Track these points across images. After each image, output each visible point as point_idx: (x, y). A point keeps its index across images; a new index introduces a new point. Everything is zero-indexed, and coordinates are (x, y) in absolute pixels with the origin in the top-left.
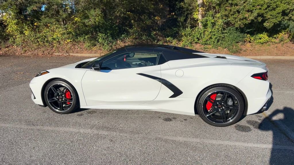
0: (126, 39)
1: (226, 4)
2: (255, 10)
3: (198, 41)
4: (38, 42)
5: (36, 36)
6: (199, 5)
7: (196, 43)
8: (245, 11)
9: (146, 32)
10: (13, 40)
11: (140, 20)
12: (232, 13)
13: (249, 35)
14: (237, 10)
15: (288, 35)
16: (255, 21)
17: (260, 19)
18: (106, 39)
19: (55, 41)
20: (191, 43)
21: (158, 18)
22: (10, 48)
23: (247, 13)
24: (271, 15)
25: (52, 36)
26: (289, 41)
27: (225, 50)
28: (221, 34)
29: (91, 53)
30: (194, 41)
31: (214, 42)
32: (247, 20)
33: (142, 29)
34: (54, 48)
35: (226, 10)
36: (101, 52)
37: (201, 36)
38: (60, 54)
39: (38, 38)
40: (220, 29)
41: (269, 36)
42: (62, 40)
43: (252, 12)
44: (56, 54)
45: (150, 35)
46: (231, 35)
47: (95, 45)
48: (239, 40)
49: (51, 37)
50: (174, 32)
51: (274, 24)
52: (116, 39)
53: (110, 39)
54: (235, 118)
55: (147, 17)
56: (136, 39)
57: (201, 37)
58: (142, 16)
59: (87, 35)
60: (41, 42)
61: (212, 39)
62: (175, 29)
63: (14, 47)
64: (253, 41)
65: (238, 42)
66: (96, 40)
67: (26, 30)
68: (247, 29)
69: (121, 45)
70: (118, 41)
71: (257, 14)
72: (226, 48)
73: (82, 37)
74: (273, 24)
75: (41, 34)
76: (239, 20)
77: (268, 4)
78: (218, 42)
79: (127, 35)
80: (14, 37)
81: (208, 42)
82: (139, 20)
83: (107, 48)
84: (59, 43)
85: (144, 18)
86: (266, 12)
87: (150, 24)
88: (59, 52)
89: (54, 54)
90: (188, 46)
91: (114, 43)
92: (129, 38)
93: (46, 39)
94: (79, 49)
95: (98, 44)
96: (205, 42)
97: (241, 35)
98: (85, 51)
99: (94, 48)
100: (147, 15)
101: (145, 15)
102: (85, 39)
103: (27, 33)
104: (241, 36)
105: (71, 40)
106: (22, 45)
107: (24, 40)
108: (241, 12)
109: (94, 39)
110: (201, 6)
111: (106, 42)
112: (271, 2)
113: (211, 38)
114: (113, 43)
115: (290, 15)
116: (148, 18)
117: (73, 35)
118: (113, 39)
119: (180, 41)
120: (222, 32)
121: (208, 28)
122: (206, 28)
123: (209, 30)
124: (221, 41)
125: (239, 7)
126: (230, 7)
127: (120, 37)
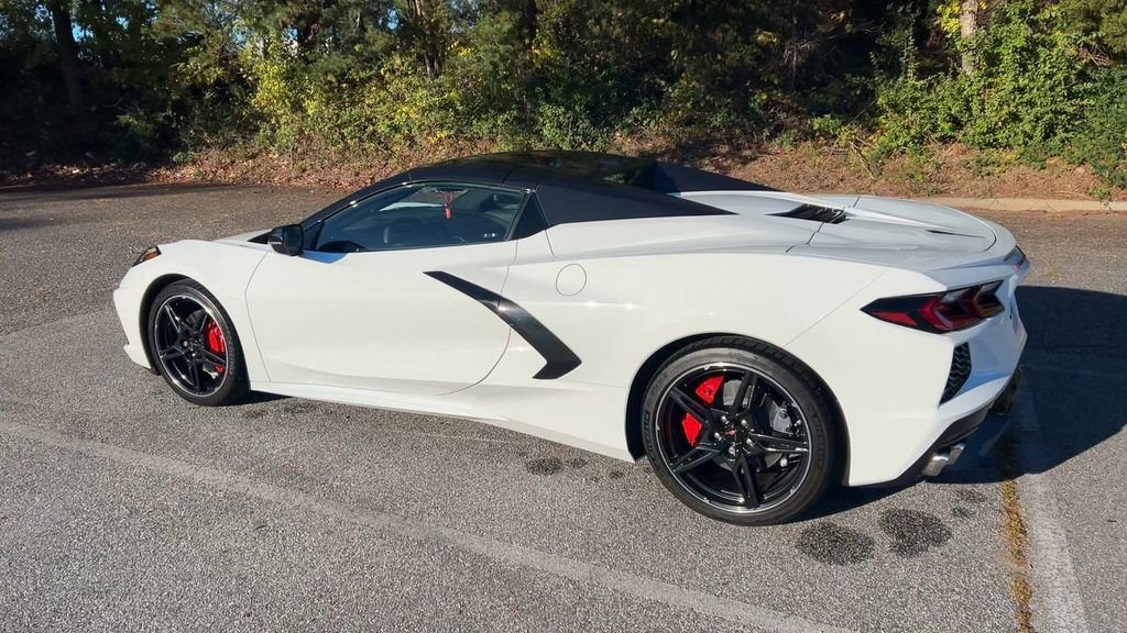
0: (648, 124)
3: (952, 129)
4: (343, 137)
5: (338, 116)
7: (943, 139)
9: (730, 96)
10: (269, 132)
18: (569, 124)
19: (398, 136)
20: (920, 139)
21: (770, 37)
22: (259, 161)
25: (391, 119)
27: (1080, 170)
28: (1065, 97)
30: (934, 130)
31: (1031, 138)
33: (712, 83)
34: (392, 162)
37: (969, 109)
39: (345, 125)
42: (421, 132)
45: (747, 107)
49: (387, 121)
50: (853, 93)
52: (609, 124)
53: (584, 124)
54: (792, 492)
55: (732, 33)
56: (689, 122)
57: (971, 115)
58: (714, 32)
59: (502, 111)
60: (352, 139)
61: (1021, 120)
62: (855, 81)
63: (270, 156)
66: (533, 131)
67: (310, 97)
69: (625, 149)
70: (618, 134)
72: (1088, 165)
73: (487, 120)
78: (1046, 137)
80: (273, 122)
81: (1001, 136)
82: (703, 47)
84: (408, 142)
85: (723, 39)
90: (903, 153)
91: (601, 141)
92: (657, 123)
93: (371, 128)
95: (541, 144)
96: (984, 134)
100: (733, 26)
101: (727, 26)
102: (495, 126)
103: (311, 107)
105: (452, 132)
106: (295, 150)
107: (301, 131)
109: (526, 127)
111: (569, 138)
113: (1015, 117)
114: (595, 141)
116: (739, 39)
117: (456, 111)
118: (595, 123)
119: (873, 132)
120: (1069, 90)
121: (1004, 73)
122: (990, 75)
123: (1007, 82)
124: (1067, 131)
127: (623, 119)
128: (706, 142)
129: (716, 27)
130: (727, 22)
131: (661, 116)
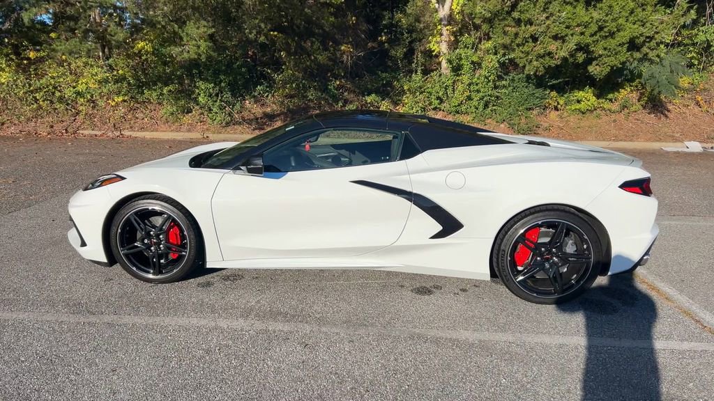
1: (507, 19)
2: (572, 35)
3: (439, 104)
4: (36, 100)
5: (30, 85)
6: (441, 20)
7: (435, 109)
8: (549, 37)
9: (316, 81)
11: (301, 51)
12: (519, 41)
13: (554, 94)
14: (532, 35)
15: (638, 94)
16: (571, 60)
17: (581, 57)
18: (217, 95)
19: (82, 100)
20: (424, 109)
21: (348, 48)
23: (554, 42)
24: (605, 49)
25: (74, 88)
26: (641, 108)
27: (502, 126)
28: (493, 88)
29: (178, 130)
30: (430, 104)
31: (477, 109)
32: (552, 57)
33: (305, 73)
34: (80, 118)
35: (505, 33)
36: (205, 127)
37: (447, 93)
38: (99, 133)
39: (38, 90)
40: (492, 78)
41: (598, 97)
42: (101, 97)
43: (564, 41)
44: (86, 132)
45: (327, 88)
46: (514, 91)
47: (189, 111)
48: (534, 104)
49: (72, 89)
50: (381, 82)
51: (612, 67)
52: (242, 95)
53: (227, 96)
55: (317, 45)
56: (292, 97)
57: (447, 96)
58: (305, 42)
59: (166, 85)
60: (43, 101)
61: (472, 100)
62: (384, 75)
64: (563, 107)
65: (530, 109)
66: (190, 99)
67: (3, 70)
68: (551, 78)
69: (253, 112)
70: (247, 102)
71: (576, 45)
72: (505, 123)
73: (155, 90)
74: (608, 69)
75: (43, 81)
76: (534, 58)
77: (600, 24)
78: (484, 109)
79: (270, 87)
81: (463, 108)
82: (299, 51)
83: (218, 118)
84: (92, 105)
85: (312, 46)
86: (594, 42)
87: (326, 62)
88: (94, 127)
89: (81, 132)
91: (238, 106)
92: (273, 96)
93: (58, 94)
94: (146, 119)
95: (197, 107)
96: (456, 106)
97: (539, 92)
98: (163, 126)
99: (187, 119)
100: (317, 40)
101: (314, 39)
102: (162, 94)
103: (5, 77)
104: (537, 95)
105: (126, 98)
108: (541, 39)
109: (186, 96)
110: (446, 23)
111: (218, 104)
112: (607, 18)
113: (469, 98)
114: (233, 106)
115: (645, 49)
116: (321, 47)
117: (129, 84)
118: (233, 95)
119: (398, 105)
120: (495, 85)
121: (464, 74)
122: (458, 75)
123: (465, 78)
124: (494, 105)
125: (537, 27)
126: (514, 27)
127: (251, 93)
128: (304, 109)
129: (307, 39)
130: (314, 37)
131: (275, 92)
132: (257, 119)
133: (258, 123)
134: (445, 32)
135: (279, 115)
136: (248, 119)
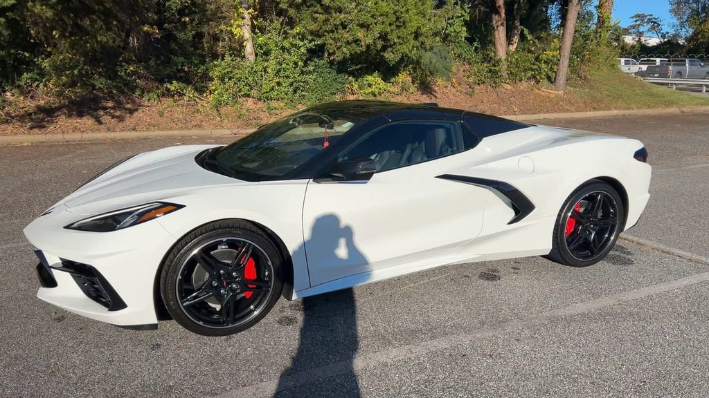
0: (38, 86)
1: (315, 6)
2: (376, 24)
3: (248, 91)
7: (245, 96)
8: (357, 25)
11: (79, 30)
12: (328, 28)
13: (351, 79)
14: (342, 22)
15: (412, 78)
16: (373, 47)
17: (380, 44)
23: (360, 30)
24: (399, 37)
26: (416, 89)
30: (240, 91)
32: (358, 45)
35: (315, 20)
40: (300, 63)
41: (385, 79)
43: (369, 29)
46: (319, 77)
48: (337, 89)
55: (99, 23)
56: (73, 84)
61: (281, 85)
64: (358, 91)
65: (334, 94)
68: (352, 63)
69: (21, 106)
70: (8, 94)
71: (379, 33)
76: (344, 45)
78: (293, 94)
81: (274, 94)
82: (76, 30)
85: (92, 26)
86: (391, 31)
90: (226, 104)
92: (45, 85)
97: (340, 77)
100: (100, 18)
101: (95, 17)
104: (339, 80)
108: (350, 26)
110: (247, 6)
116: (104, 27)
119: (204, 92)
121: (271, 60)
122: (266, 61)
125: (347, 15)
126: (322, 14)
127: (13, 83)
129: (84, 16)
130: (94, 14)
131: (49, 80)
132: (30, 114)
133: (32, 120)
134: (247, 16)
135: (59, 109)
136: (16, 116)
